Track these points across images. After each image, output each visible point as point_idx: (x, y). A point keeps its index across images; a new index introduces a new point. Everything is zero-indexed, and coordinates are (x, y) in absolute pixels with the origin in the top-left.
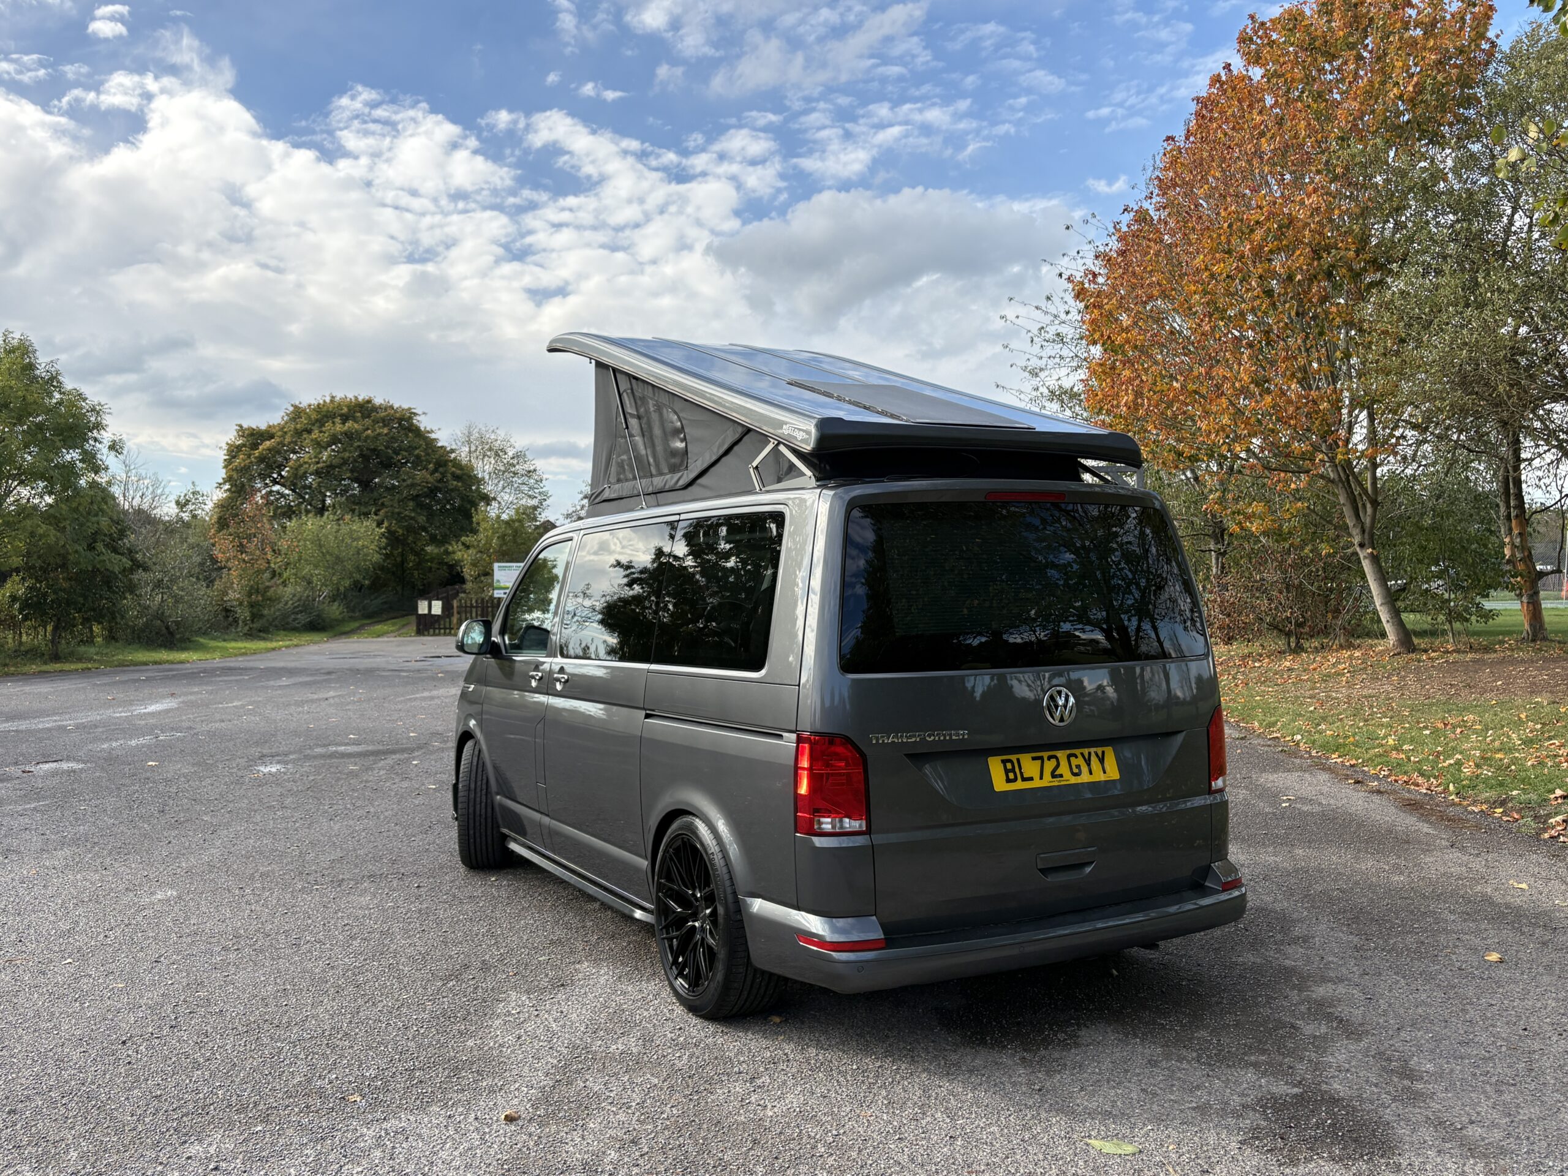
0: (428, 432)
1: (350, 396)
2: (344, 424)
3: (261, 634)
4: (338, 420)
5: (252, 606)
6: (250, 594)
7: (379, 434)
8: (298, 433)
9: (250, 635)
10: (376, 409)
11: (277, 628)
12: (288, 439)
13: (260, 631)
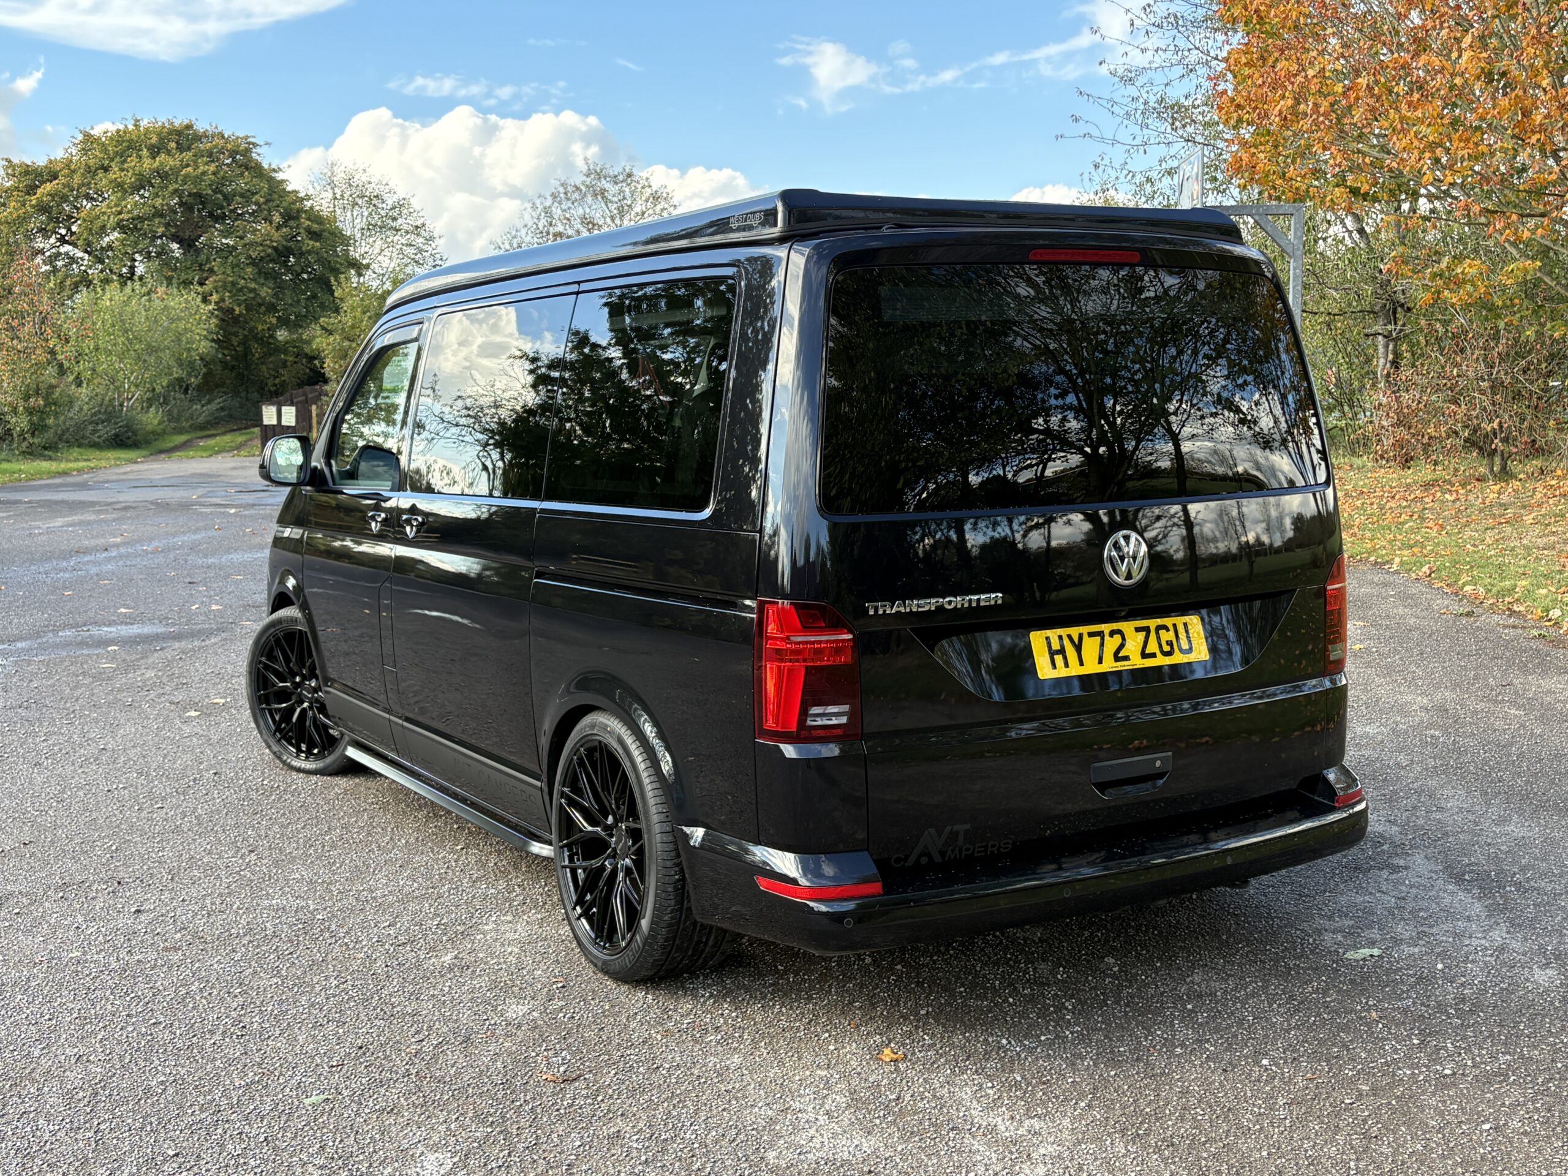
0: (274, 170)
1: (162, 119)
2: (154, 158)
3: (46, 452)
4: (145, 152)
5: (31, 414)
6: (27, 398)
7: (204, 173)
8: (90, 171)
9: (31, 453)
10: (198, 138)
11: (70, 444)
12: (77, 180)
13: (45, 448)
